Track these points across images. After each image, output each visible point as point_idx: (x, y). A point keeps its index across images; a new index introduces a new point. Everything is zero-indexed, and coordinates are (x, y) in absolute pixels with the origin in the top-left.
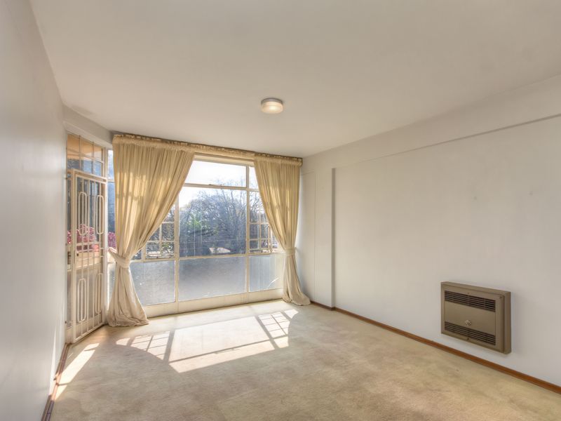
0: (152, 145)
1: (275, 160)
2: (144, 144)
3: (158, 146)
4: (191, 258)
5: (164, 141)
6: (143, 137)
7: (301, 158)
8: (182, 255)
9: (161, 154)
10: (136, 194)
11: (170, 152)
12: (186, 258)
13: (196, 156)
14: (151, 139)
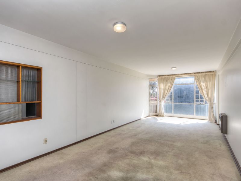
0: (165, 77)
1: (202, 74)
2: (164, 77)
3: (167, 77)
4: (176, 103)
5: (168, 75)
6: (164, 76)
7: (216, 71)
8: (174, 102)
9: (167, 78)
10: (162, 88)
11: (169, 78)
12: (175, 103)
13: (176, 77)
14: (165, 75)
